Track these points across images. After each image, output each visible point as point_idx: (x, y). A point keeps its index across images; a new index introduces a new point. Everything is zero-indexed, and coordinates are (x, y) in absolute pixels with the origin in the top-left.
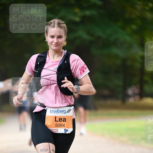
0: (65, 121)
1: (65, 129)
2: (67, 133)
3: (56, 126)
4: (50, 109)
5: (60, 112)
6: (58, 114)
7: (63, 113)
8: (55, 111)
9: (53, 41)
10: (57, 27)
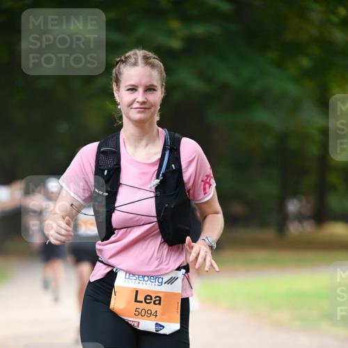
0: (159, 304)
1: (157, 324)
3: (137, 313)
5: (149, 279)
9: (134, 100)
10: (143, 65)
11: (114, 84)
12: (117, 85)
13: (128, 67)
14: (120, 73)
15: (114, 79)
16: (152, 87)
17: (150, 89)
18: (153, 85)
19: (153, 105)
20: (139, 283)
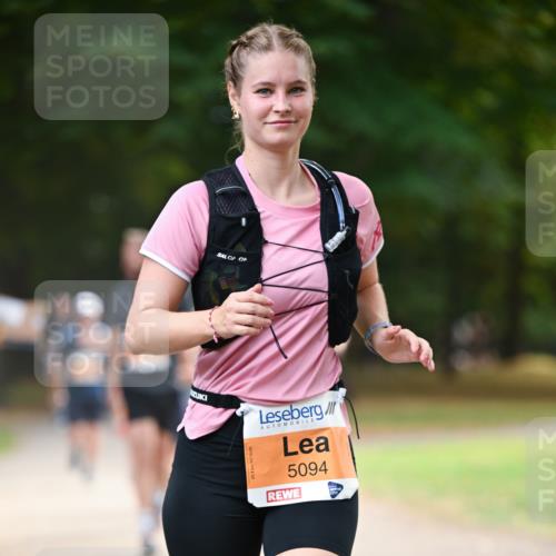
0: (327, 449)
1: (330, 484)
2: (340, 497)
3: (293, 473)
4: (257, 408)
5: (301, 413)
6: (292, 424)
7: (315, 417)
8: (280, 414)
9: (270, 109)
10: (281, 48)
11: (231, 83)
12: (235, 84)
13: (254, 53)
14: (241, 65)
15: (228, 76)
16: (299, 85)
17: (295, 89)
18: (299, 82)
19: (300, 116)
20: (285, 424)
